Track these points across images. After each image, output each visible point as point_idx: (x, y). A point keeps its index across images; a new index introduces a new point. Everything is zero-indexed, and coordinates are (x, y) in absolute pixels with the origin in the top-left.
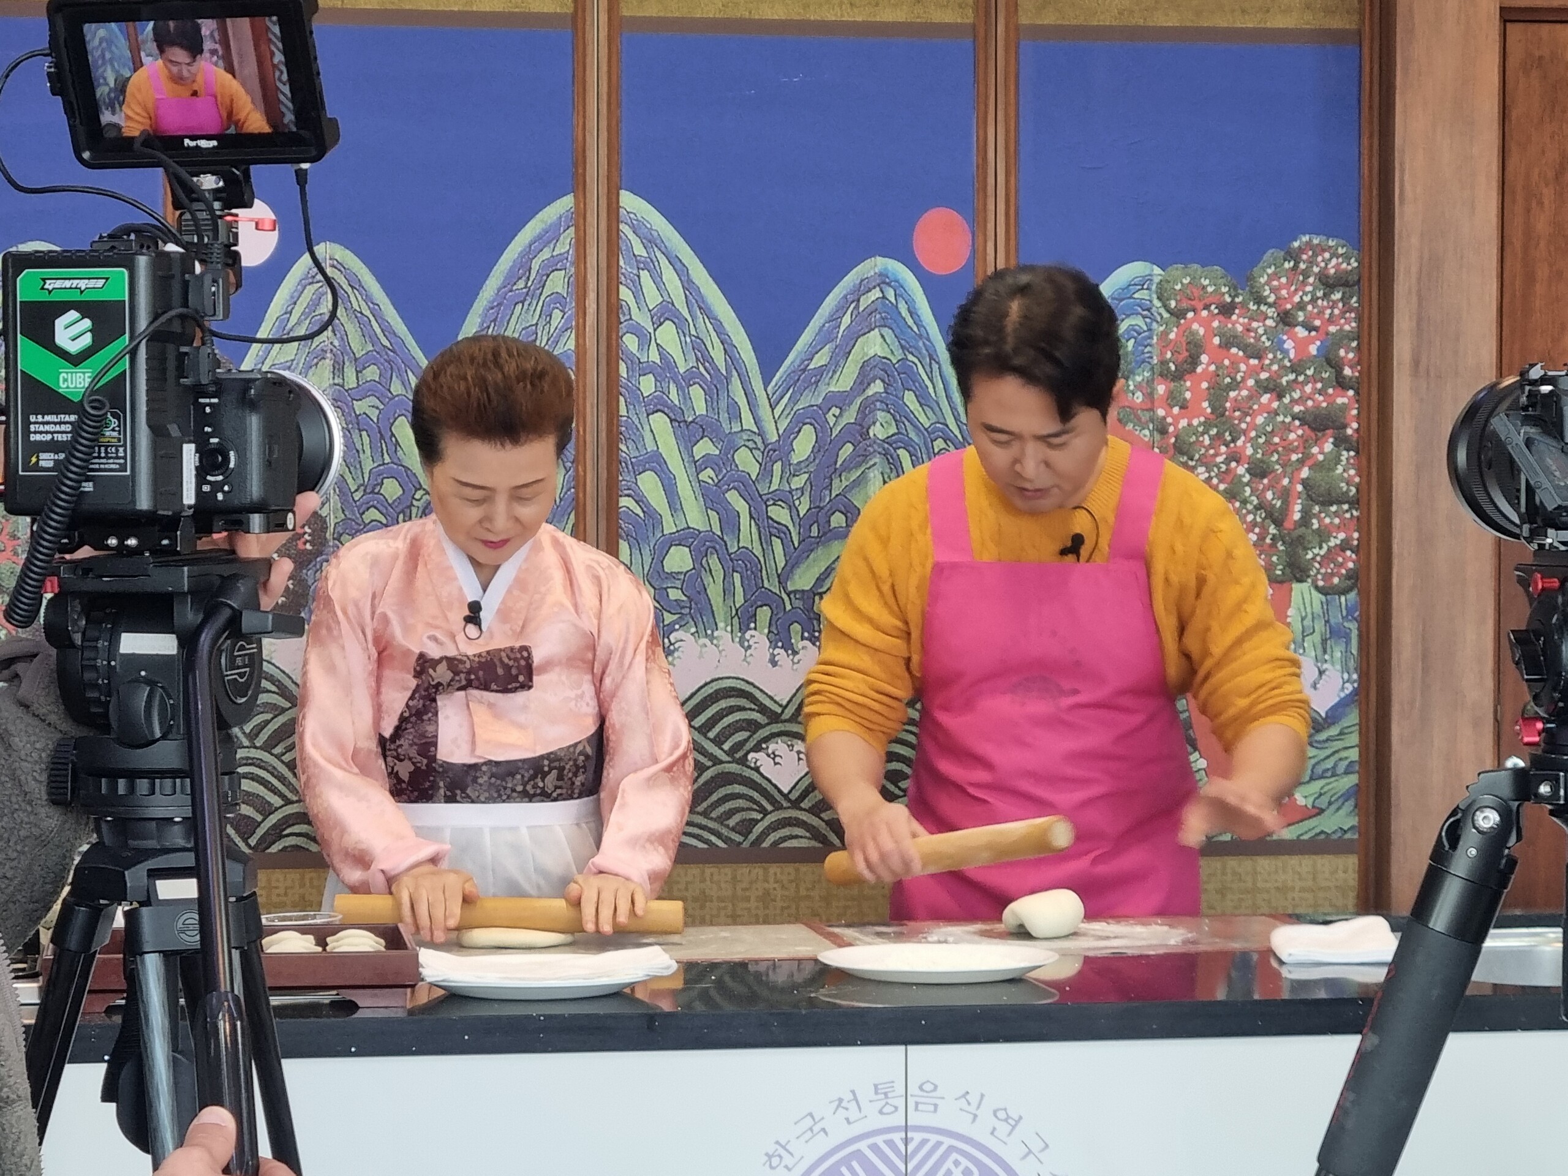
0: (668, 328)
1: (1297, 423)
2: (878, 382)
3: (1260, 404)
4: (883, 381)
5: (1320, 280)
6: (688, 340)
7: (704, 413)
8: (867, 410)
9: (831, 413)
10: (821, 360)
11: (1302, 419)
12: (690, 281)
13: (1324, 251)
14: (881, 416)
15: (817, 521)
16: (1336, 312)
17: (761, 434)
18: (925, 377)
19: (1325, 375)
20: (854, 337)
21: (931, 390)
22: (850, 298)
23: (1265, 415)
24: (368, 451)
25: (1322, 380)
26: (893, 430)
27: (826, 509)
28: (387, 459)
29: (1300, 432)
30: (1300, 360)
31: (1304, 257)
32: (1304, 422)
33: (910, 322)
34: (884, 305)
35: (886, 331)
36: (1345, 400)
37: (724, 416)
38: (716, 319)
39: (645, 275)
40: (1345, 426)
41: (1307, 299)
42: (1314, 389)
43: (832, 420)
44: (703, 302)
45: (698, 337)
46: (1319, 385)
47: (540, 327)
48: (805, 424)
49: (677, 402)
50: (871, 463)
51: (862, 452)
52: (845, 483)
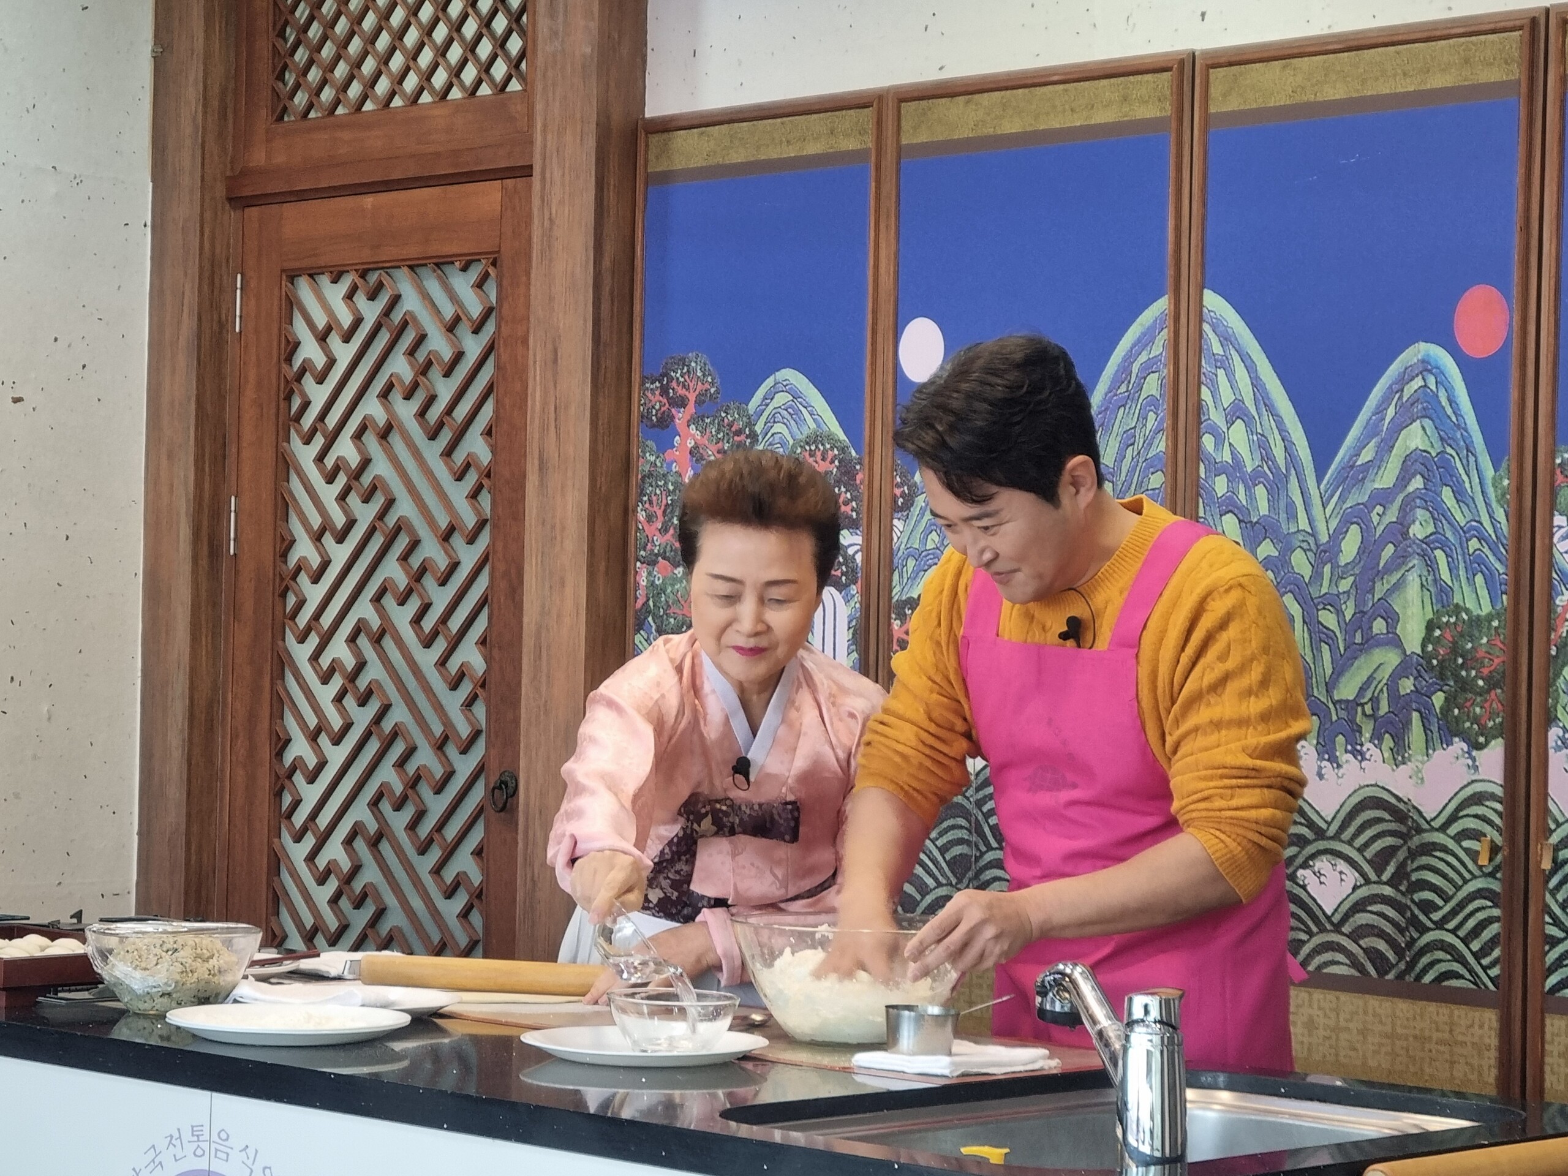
0: (1239, 425)
2: (1418, 477)
4: (1423, 477)
6: (1255, 438)
7: (1267, 513)
8: (1406, 508)
9: (1375, 512)
10: (1367, 455)
12: (1257, 377)
14: (1420, 514)
15: (1360, 627)
17: (1313, 535)
18: (1462, 471)
20: (1398, 428)
21: (1467, 485)
22: (1395, 387)
26: (1431, 529)
27: (1370, 614)
33: (1449, 411)
34: (1426, 394)
35: (1427, 423)
37: (1283, 516)
38: (1279, 416)
39: (1221, 373)
43: (1375, 519)
44: (1268, 397)
45: (1262, 435)
47: (1138, 430)
48: (1352, 523)
49: (1244, 503)
50: (1411, 565)
51: (1401, 554)
52: (1387, 587)
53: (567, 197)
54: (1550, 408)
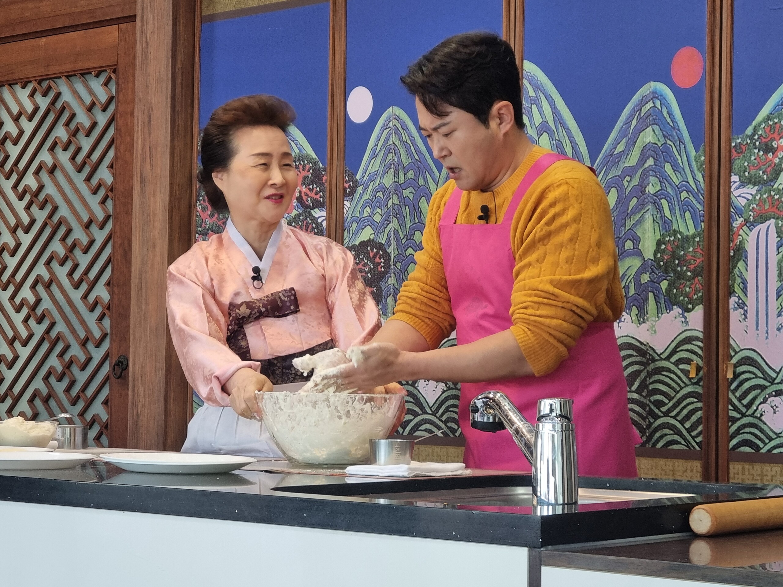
0: (545, 136)
2: (651, 158)
4: (653, 158)
6: (554, 142)
8: (644, 177)
9: (625, 180)
10: (620, 148)
12: (556, 108)
14: (652, 179)
18: (676, 153)
20: (639, 131)
21: (680, 161)
22: (636, 109)
26: (659, 188)
27: (623, 238)
28: (417, 221)
33: (669, 120)
34: (655, 111)
35: (656, 127)
38: (568, 129)
39: (534, 107)
43: (626, 184)
44: (562, 119)
45: (559, 141)
48: (612, 188)
50: (647, 209)
51: (641, 203)
52: (633, 222)
53: (156, 30)
54: (728, 114)
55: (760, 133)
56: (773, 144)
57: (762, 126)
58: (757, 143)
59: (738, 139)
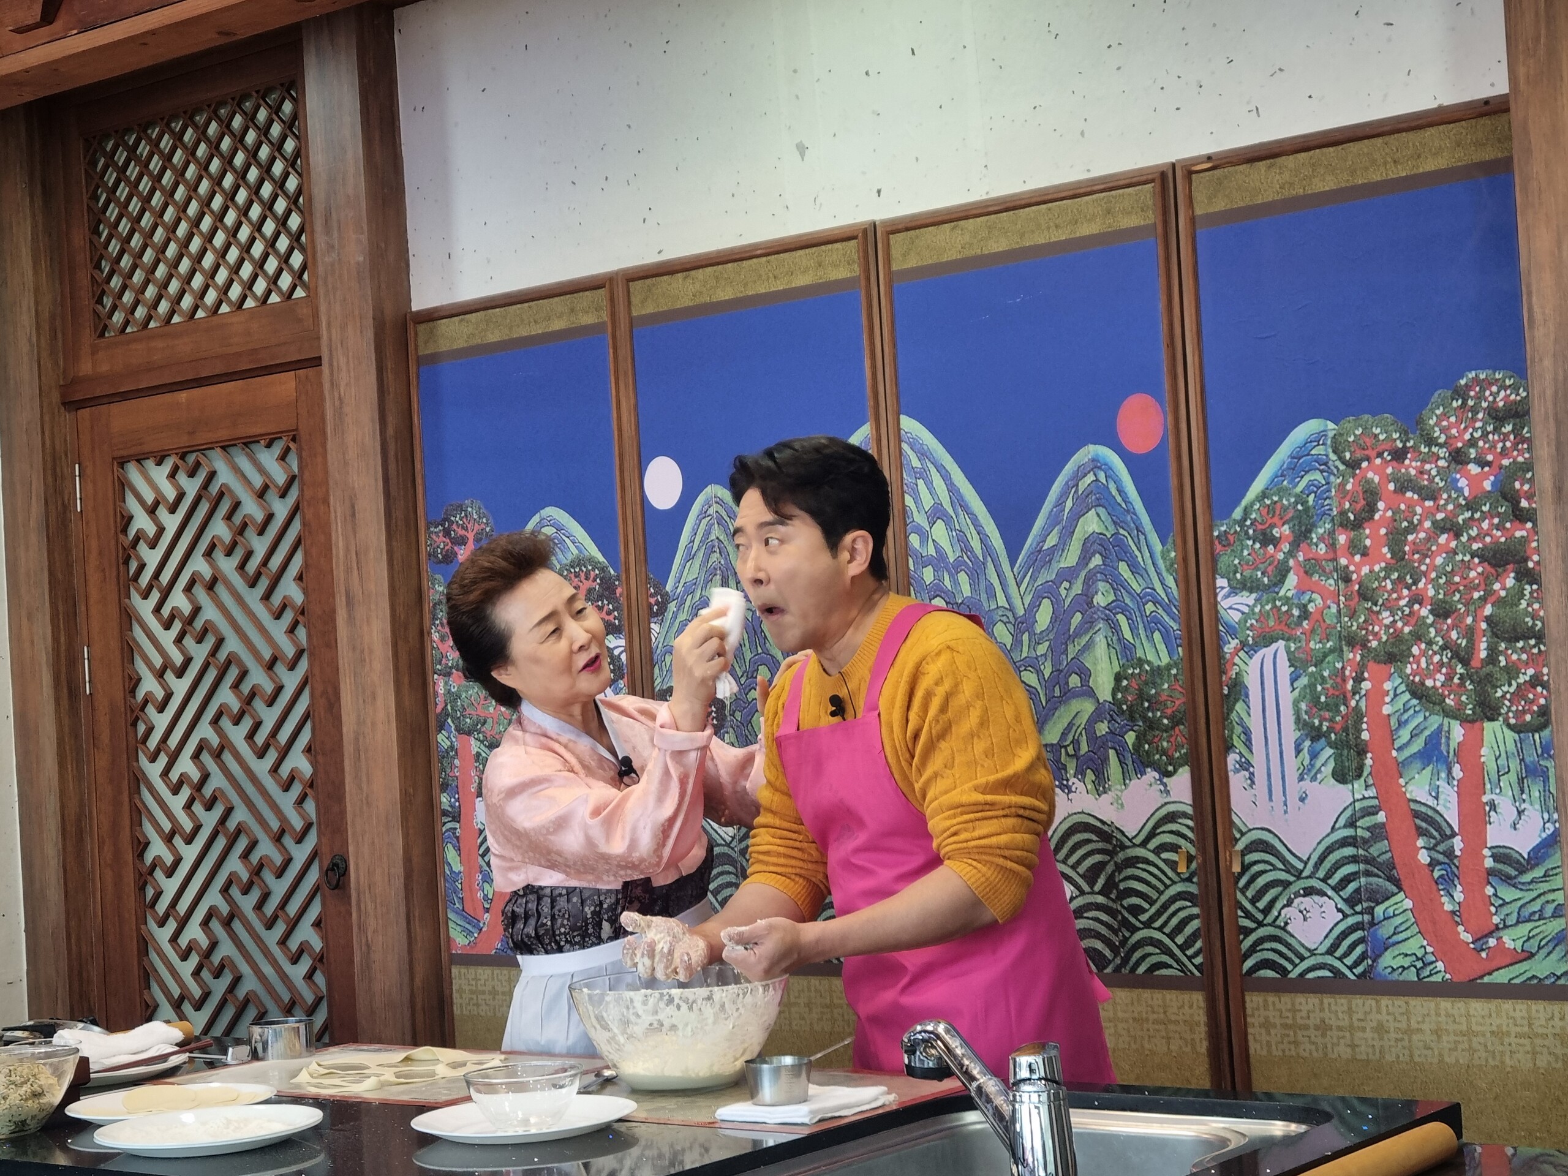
0: (940, 524)
1: (1476, 560)
2: (1097, 555)
3: (1438, 545)
4: (1101, 554)
5: (1489, 414)
6: (954, 533)
7: (969, 594)
8: (1089, 582)
9: (1063, 586)
11: (1482, 556)
12: (952, 484)
13: (1491, 384)
14: (1102, 586)
15: (1058, 683)
16: (1508, 444)
17: (1012, 609)
18: (1134, 548)
19: (1502, 510)
20: (1077, 516)
21: (1140, 559)
22: (1071, 483)
23: (1444, 555)
24: (747, 645)
25: (1499, 515)
26: (1112, 598)
27: (1065, 671)
28: (760, 651)
29: (1480, 569)
30: (1475, 498)
31: (1472, 393)
32: (1483, 559)
33: (1119, 499)
34: (1098, 487)
35: (1101, 510)
36: (1524, 533)
37: (984, 596)
38: (973, 514)
39: (921, 483)
40: (1526, 560)
41: (1477, 435)
42: (1491, 525)
43: (1063, 593)
44: (963, 500)
45: (960, 530)
46: (1496, 521)
48: (1044, 598)
49: (950, 588)
50: (1097, 628)
51: (1088, 619)
52: (1078, 648)
53: (352, 380)
54: (1205, 491)
55: (1253, 516)
56: (1274, 532)
57: (1256, 507)
58: (1251, 532)
59: (1222, 525)
